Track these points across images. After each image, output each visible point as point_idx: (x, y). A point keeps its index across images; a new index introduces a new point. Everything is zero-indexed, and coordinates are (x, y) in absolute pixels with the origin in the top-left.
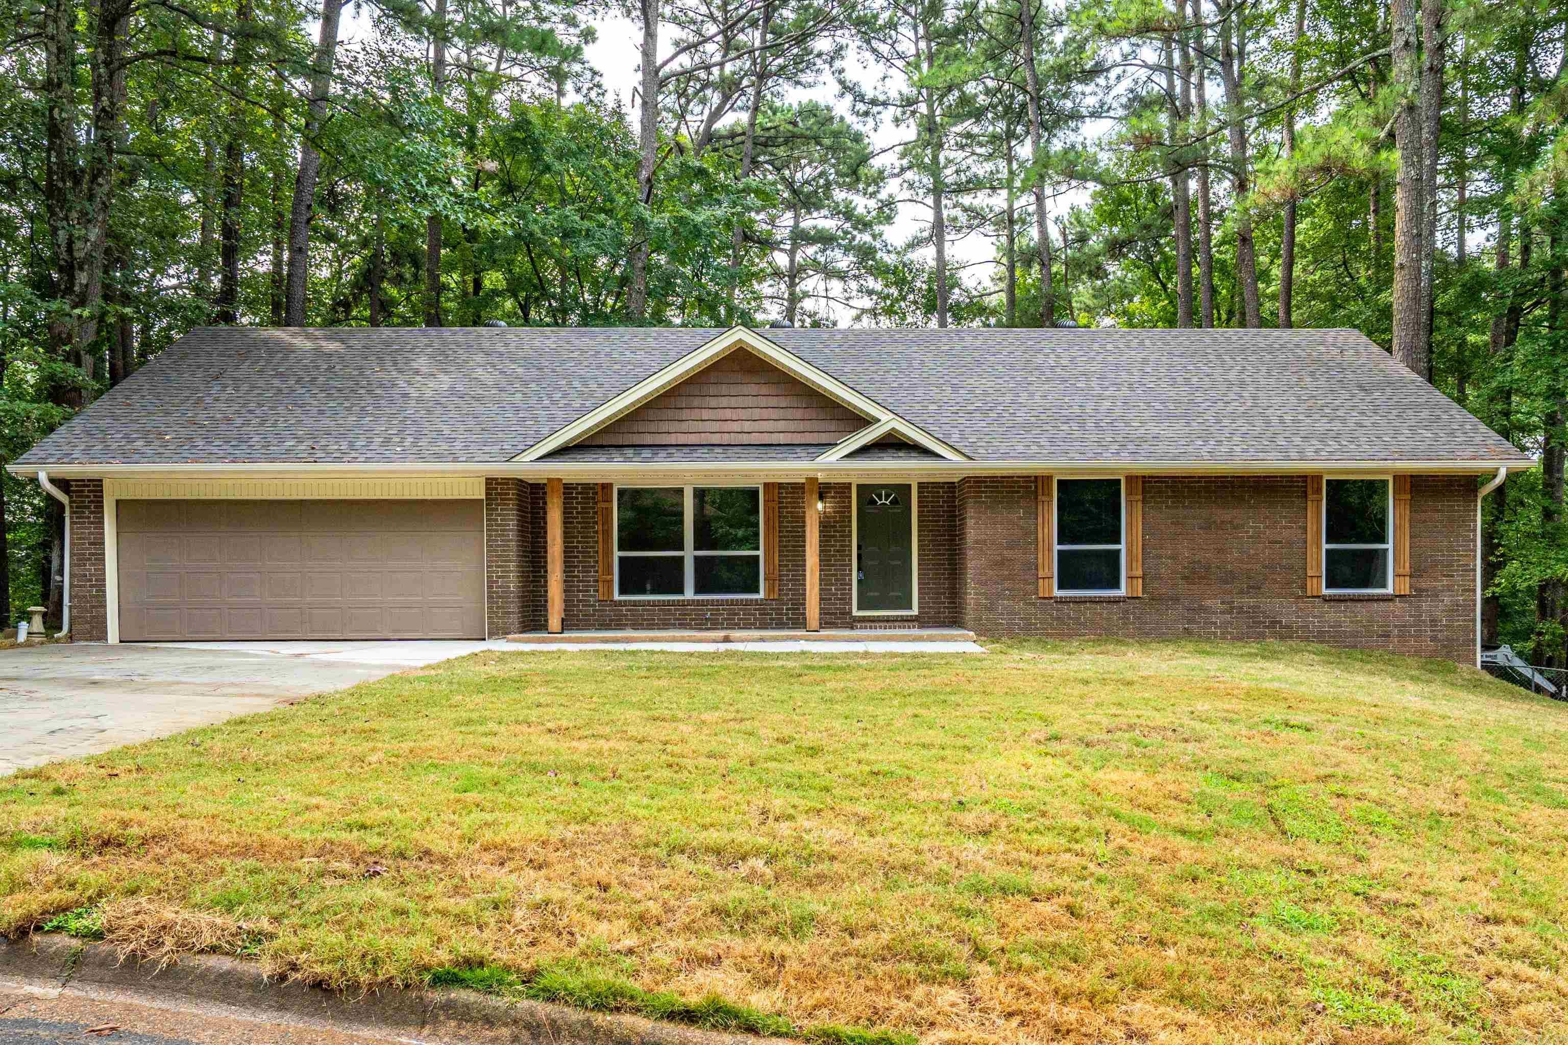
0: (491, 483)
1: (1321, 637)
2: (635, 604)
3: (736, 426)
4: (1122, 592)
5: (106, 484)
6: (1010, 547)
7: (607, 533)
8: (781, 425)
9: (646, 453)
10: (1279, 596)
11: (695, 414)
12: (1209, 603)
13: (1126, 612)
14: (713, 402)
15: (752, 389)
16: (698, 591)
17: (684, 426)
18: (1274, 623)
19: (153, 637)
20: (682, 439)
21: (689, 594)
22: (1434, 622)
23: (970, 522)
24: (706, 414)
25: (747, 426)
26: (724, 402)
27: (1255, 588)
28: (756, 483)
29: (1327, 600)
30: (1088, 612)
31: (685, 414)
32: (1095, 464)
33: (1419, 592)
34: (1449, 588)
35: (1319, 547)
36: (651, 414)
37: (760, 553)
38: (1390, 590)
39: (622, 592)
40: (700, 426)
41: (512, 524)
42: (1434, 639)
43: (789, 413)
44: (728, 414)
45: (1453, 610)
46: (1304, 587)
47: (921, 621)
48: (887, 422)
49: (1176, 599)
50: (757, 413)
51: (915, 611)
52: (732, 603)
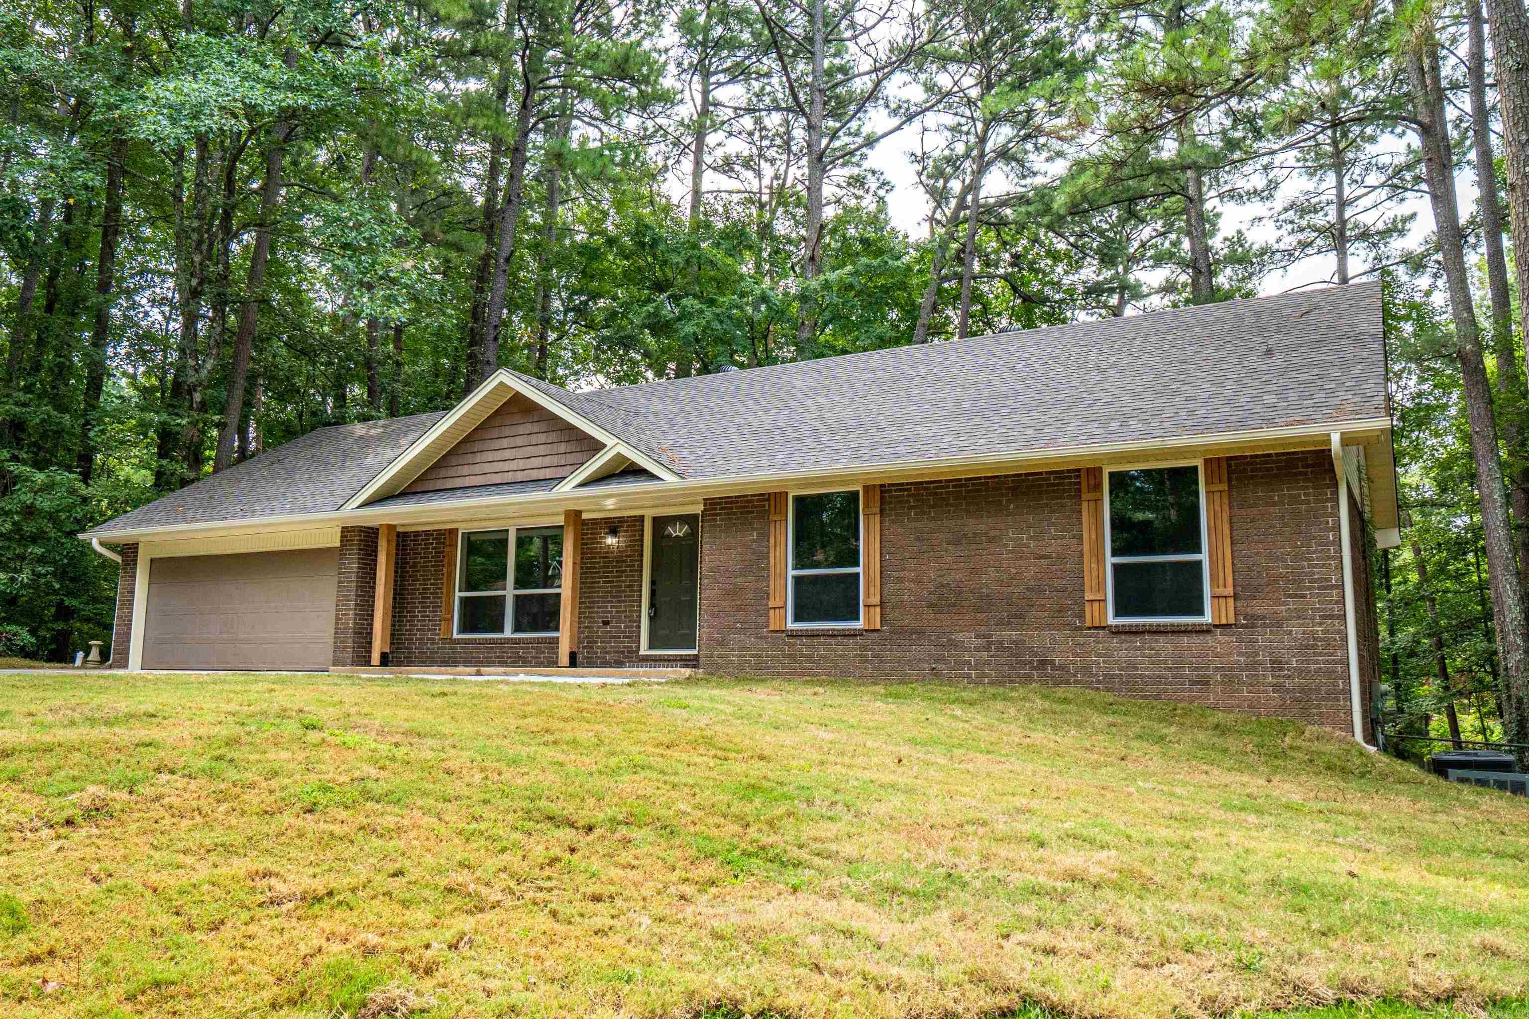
0: (344, 531)
1: (1108, 682)
3: (513, 465)
4: (860, 625)
5: (140, 546)
6: (742, 574)
7: (451, 575)
8: (547, 461)
10: (1050, 627)
12: (960, 637)
13: (864, 648)
15: (528, 428)
16: (517, 628)
17: (477, 469)
18: (1043, 663)
20: (467, 482)
21: (508, 632)
22: (1277, 664)
23: (706, 548)
25: (521, 464)
27: (1017, 617)
29: (1117, 632)
30: (821, 648)
33: (1252, 622)
34: (1300, 615)
35: (1100, 559)
38: (1208, 618)
39: (463, 630)
42: (1278, 688)
43: (557, 448)
44: (508, 454)
45: (1307, 646)
46: (1081, 616)
48: (613, 447)
49: (920, 633)
51: (696, 649)
52: (539, 641)
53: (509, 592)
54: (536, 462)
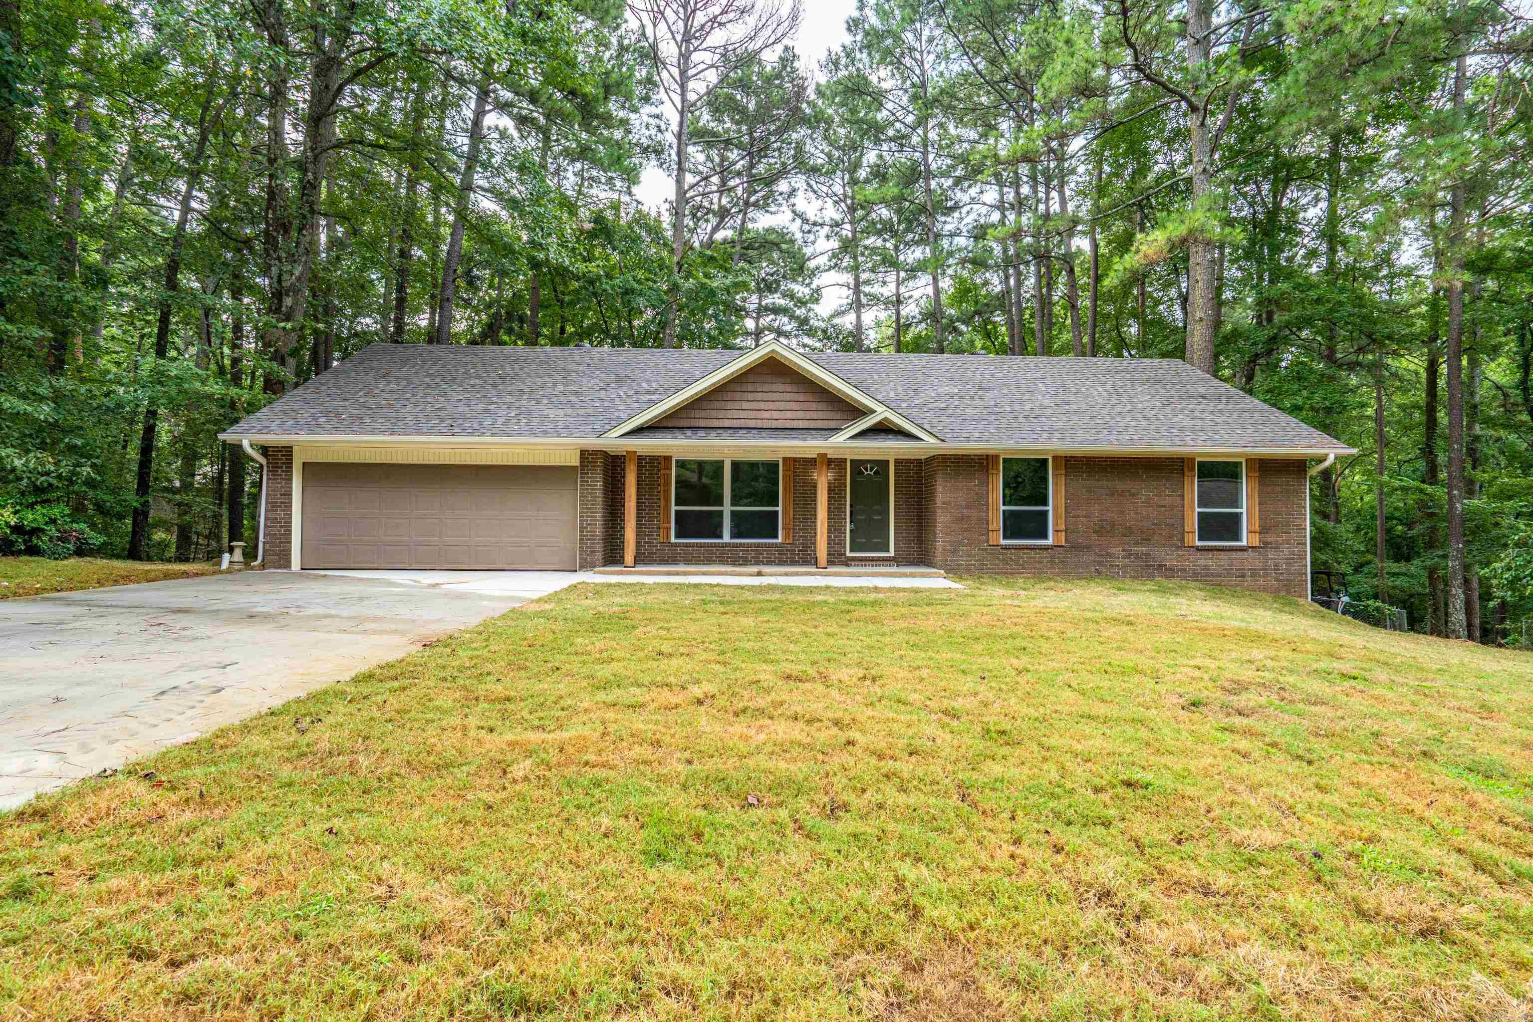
0: (583, 453)
1: (1196, 577)
2: (687, 545)
3: (766, 415)
4: (1050, 542)
5: (295, 449)
6: (968, 507)
7: (667, 492)
8: (800, 414)
9: (701, 433)
10: (1164, 546)
11: (737, 405)
12: (1113, 550)
13: (1053, 557)
14: (750, 396)
15: (781, 387)
16: (733, 536)
17: (730, 414)
18: (1160, 566)
19: (327, 566)
20: (727, 423)
21: (726, 538)
22: (1277, 566)
23: (940, 489)
24: (745, 405)
25: (776, 415)
26: (759, 396)
27: (1147, 540)
28: (778, 457)
29: (1198, 549)
30: (1025, 556)
31: (730, 405)
32: (1032, 447)
33: (1265, 545)
34: (1288, 542)
35: (1193, 511)
36: (705, 404)
37: (779, 509)
38: (1244, 543)
39: (678, 536)
40: (742, 414)
41: (600, 485)
42: (1277, 579)
43: (806, 406)
44: (762, 405)
45: (1290, 559)
46: (1183, 540)
47: (896, 561)
48: (881, 413)
49: (1088, 547)
50: (782, 405)
51: (892, 553)
52: (758, 545)
53: (727, 508)
54: (789, 415)
